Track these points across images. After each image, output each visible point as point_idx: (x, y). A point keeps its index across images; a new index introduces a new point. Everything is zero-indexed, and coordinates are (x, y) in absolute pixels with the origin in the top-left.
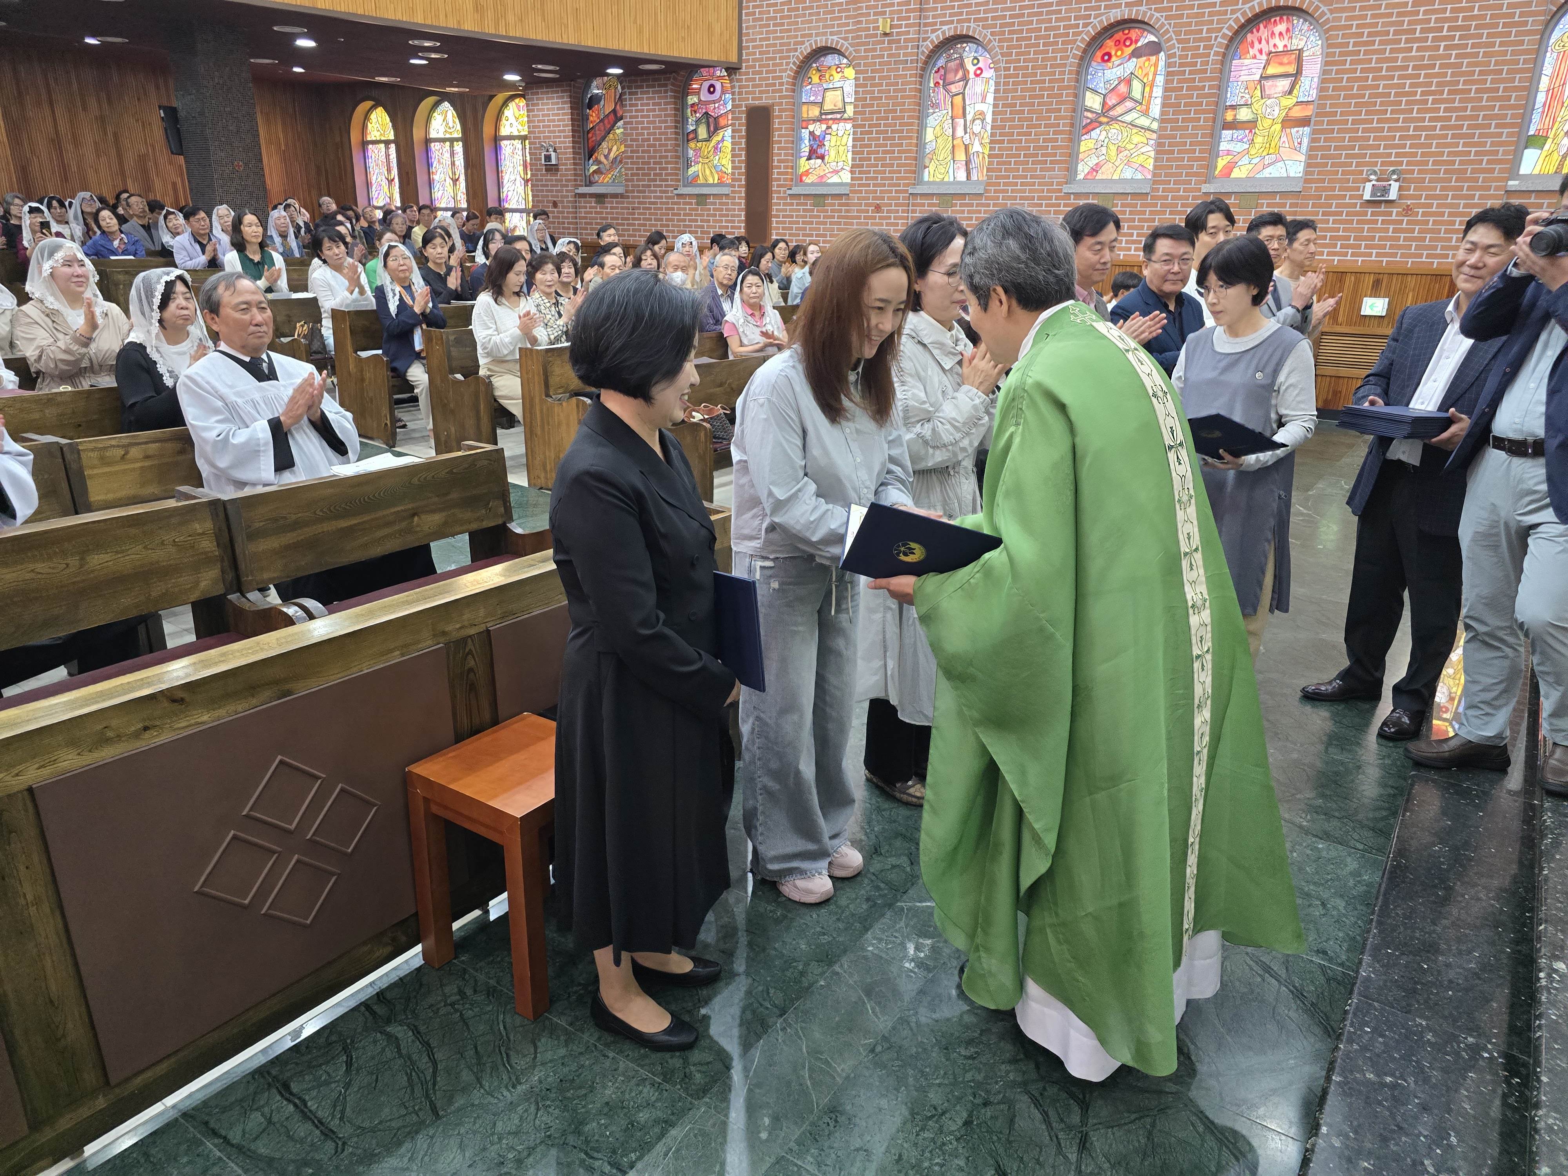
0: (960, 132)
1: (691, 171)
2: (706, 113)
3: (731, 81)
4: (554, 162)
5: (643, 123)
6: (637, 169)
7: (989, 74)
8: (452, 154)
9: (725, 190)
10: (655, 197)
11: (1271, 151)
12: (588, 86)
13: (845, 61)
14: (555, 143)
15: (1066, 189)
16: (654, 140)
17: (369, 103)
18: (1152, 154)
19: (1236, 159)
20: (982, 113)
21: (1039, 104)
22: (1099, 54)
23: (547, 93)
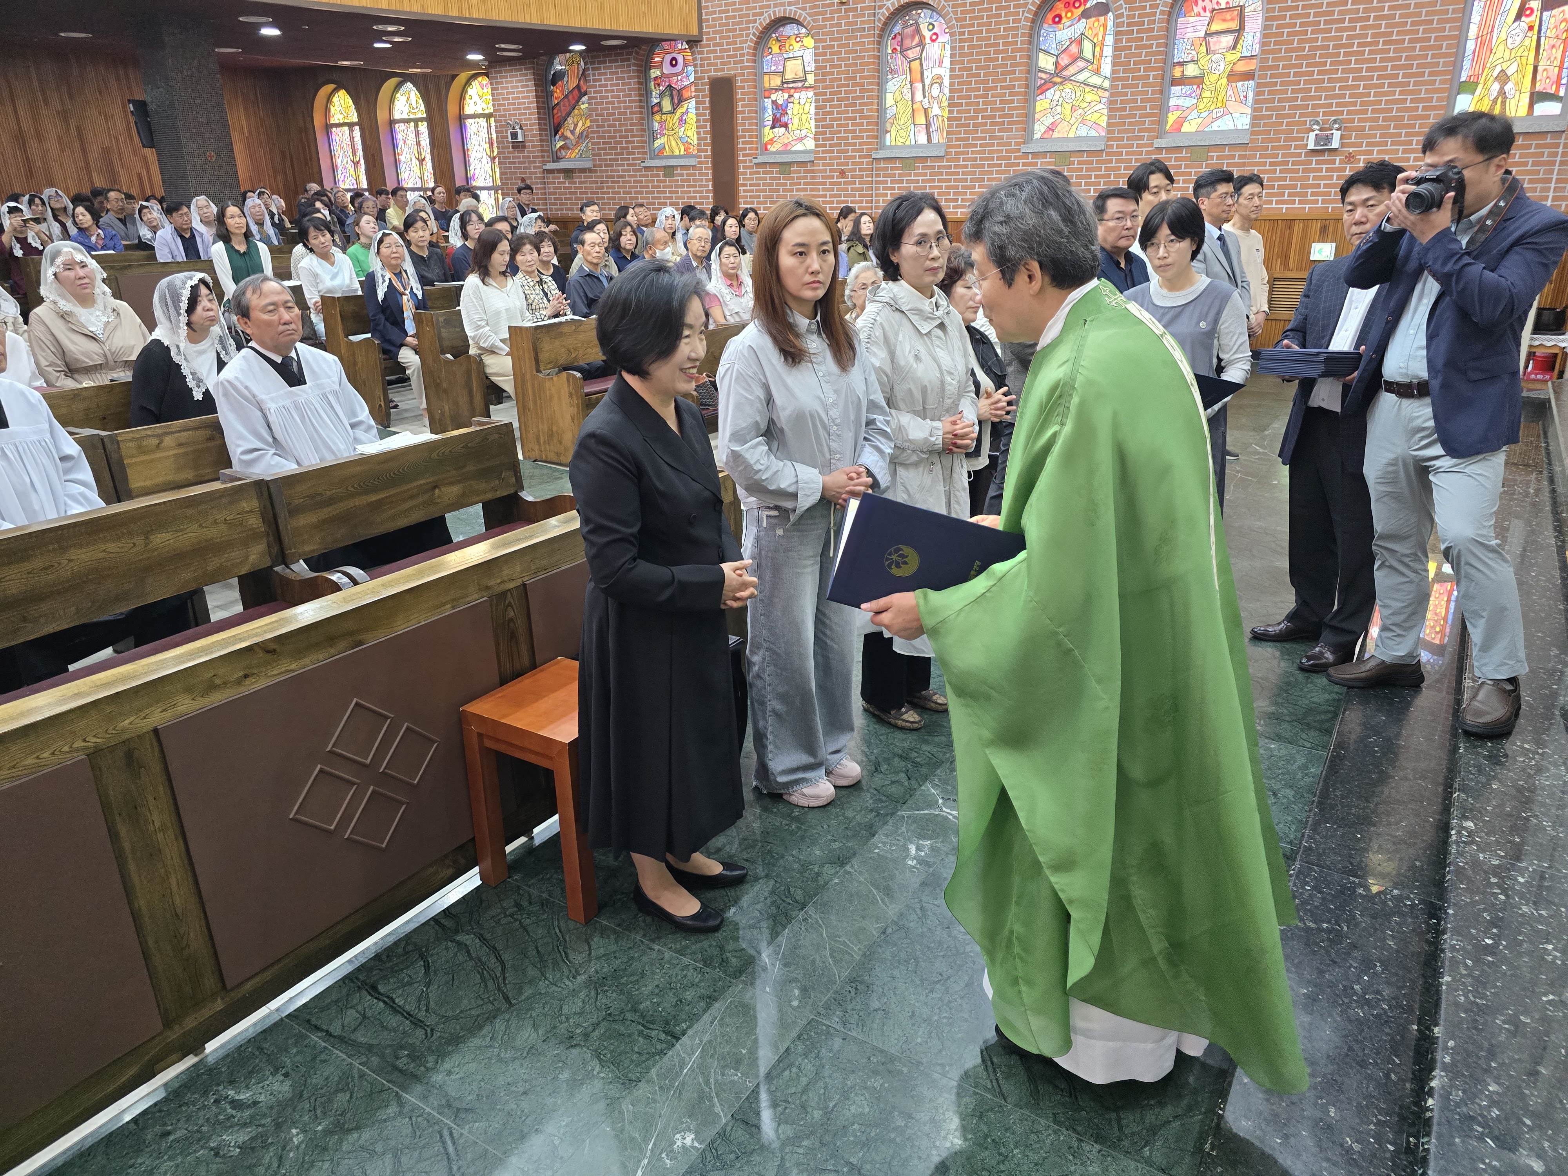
0: (919, 96)
1: (657, 143)
2: (670, 86)
3: (693, 53)
4: (520, 139)
5: (607, 97)
6: (604, 143)
7: (944, 38)
8: (417, 134)
9: (692, 162)
10: (623, 171)
11: (1219, 105)
12: (551, 63)
13: (804, 30)
14: (521, 120)
15: (1024, 149)
16: (619, 114)
17: (331, 87)
18: (1105, 111)
19: (1185, 114)
20: (940, 77)
21: (994, 67)
22: (1050, 16)
23: (511, 71)
